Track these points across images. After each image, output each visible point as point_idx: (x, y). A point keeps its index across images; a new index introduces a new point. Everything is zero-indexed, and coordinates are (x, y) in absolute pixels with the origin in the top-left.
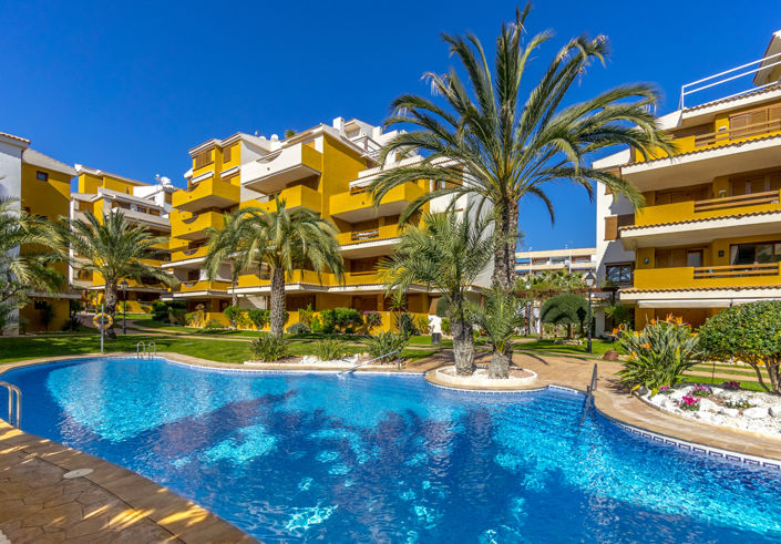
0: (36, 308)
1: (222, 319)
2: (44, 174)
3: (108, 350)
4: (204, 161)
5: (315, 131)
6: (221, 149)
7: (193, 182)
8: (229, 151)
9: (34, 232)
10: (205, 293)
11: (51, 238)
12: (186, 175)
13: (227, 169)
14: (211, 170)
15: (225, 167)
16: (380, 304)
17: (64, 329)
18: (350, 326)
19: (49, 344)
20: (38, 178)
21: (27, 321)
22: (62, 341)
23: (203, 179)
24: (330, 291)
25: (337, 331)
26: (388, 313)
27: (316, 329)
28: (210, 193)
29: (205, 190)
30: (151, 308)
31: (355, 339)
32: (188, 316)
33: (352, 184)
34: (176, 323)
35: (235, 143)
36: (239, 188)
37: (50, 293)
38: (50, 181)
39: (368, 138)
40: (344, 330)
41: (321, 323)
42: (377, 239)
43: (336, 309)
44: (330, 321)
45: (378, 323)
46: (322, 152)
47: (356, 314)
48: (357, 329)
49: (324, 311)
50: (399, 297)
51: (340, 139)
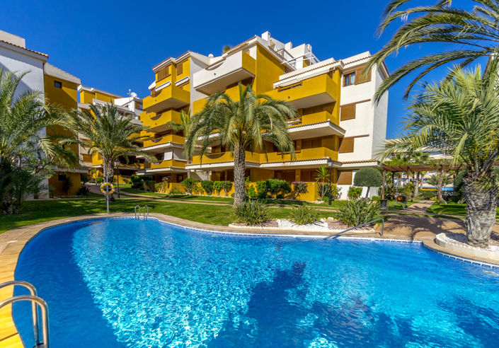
0: (59, 179)
1: (181, 188)
2: (59, 83)
3: (112, 210)
4: (163, 75)
5: (250, 42)
6: (175, 65)
7: (156, 90)
8: (182, 65)
9: (54, 116)
10: (169, 169)
11: (67, 122)
12: (150, 88)
13: (180, 80)
14: (169, 80)
15: (178, 78)
16: (298, 177)
17: (78, 194)
18: (280, 193)
19: (69, 206)
20: (55, 86)
21: (53, 189)
22: (79, 204)
23: (163, 87)
24: (261, 166)
25: (270, 197)
26: (313, 183)
27: (253, 195)
28: (170, 96)
29: (166, 95)
30: (130, 180)
31: (283, 203)
32: (157, 185)
33: (276, 85)
34: (148, 190)
35: (186, 60)
36: (189, 93)
37: (68, 168)
38: (63, 88)
39: (284, 50)
40: (275, 196)
41: (256, 190)
42: (300, 125)
43: (270, 180)
44: (264, 189)
45: (304, 191)
46: (256, 59)
47: (286, 184)
48: (286, 195)
49: (259, 182)
50: (323, 170)
51: (268, 49)
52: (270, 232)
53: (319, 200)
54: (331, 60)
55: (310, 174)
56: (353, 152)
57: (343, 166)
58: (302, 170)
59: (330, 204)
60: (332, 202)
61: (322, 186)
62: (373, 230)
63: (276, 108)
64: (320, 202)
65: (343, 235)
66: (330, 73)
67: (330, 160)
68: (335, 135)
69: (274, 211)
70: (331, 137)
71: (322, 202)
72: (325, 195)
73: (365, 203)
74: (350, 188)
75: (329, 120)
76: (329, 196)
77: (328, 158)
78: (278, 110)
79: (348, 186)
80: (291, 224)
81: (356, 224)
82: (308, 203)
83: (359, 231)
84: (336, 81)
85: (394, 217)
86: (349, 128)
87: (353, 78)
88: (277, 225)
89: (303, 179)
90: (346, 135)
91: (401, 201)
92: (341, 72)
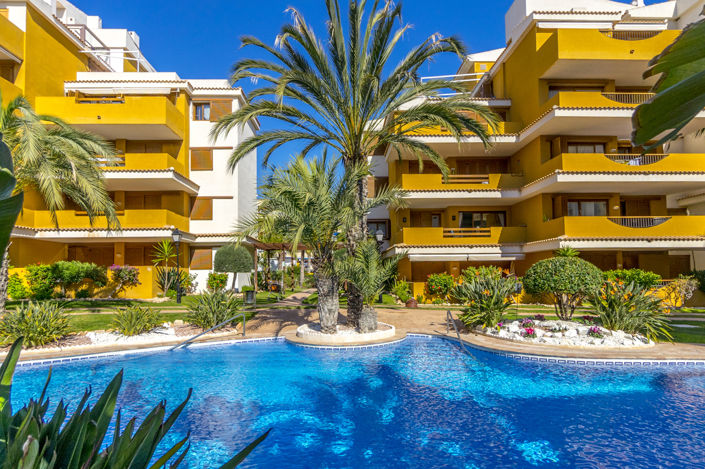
16: (119, 256)
18: (84, 287)
24: (38, 235)
25: (61, 296)
26: (149, 269)
27: (18, 294)
31: (94, 306)
33: (68, 87)
39: (86, 28)
40: (72, 293)
41: (25, 284)
42: (122, 168)
43: (60, 263)
44: (47, 281)
45: (133, 281)
46: (24, 29)
47: (95, 270)
48: (96, 290)
49: (34, 267)
50: (166, 247)
51: (53, 20)
52: (77, 353)
53: (160, 296)
54: (173, 76)
55: (142, 252)
56: (211, 219)
57: (199, 240)
58: (126, 244)
59: (179, 301)
60: (182, 298)
61: (164, 273)
62: (235, 331)
63: (80, 144)
64: (161, 300)
65: (197, 342)
66: (172, 96)
67: (175, 232)
68: (183, 192)
69: (77, 320)
70: (177, 193)
71: (166, 299)
72: (171, 288)
73: (223, 296)
74: (210, 275)
75: (172, 168)
76: (177, 288)
77: (173, 227)
78: (85, 148)
79: (207, 272)
80: (115, 337)
81: (213, 325)
82: (141, 302)
83: (218, 334)
84: (182, 110)
85: (262, 312)
86: (205, 183)
87: (207, 112)
88: (89, 341)
89: (128, 261)
90: (201, 193)
91: (275, 291)
92: (189, 98)
